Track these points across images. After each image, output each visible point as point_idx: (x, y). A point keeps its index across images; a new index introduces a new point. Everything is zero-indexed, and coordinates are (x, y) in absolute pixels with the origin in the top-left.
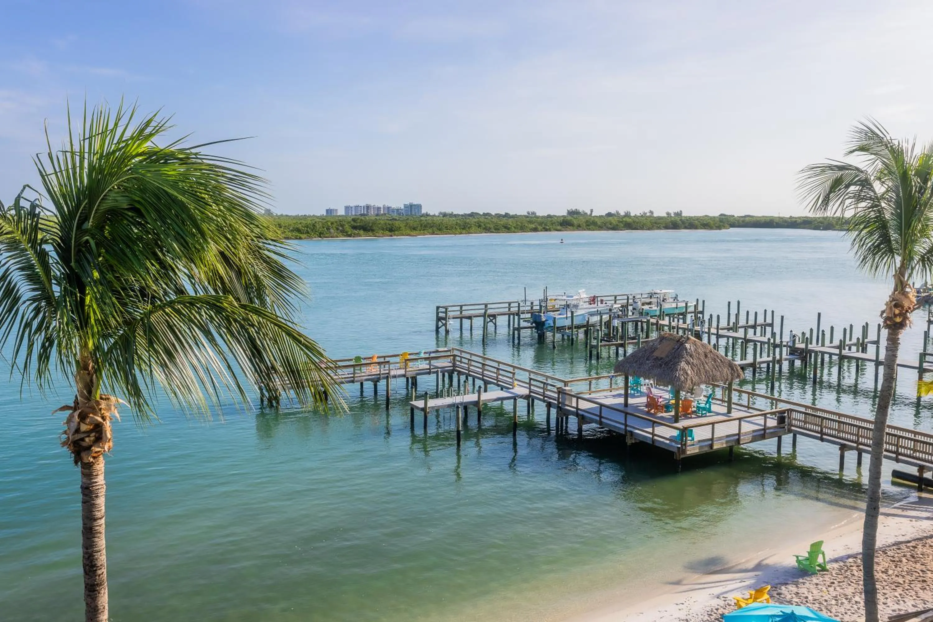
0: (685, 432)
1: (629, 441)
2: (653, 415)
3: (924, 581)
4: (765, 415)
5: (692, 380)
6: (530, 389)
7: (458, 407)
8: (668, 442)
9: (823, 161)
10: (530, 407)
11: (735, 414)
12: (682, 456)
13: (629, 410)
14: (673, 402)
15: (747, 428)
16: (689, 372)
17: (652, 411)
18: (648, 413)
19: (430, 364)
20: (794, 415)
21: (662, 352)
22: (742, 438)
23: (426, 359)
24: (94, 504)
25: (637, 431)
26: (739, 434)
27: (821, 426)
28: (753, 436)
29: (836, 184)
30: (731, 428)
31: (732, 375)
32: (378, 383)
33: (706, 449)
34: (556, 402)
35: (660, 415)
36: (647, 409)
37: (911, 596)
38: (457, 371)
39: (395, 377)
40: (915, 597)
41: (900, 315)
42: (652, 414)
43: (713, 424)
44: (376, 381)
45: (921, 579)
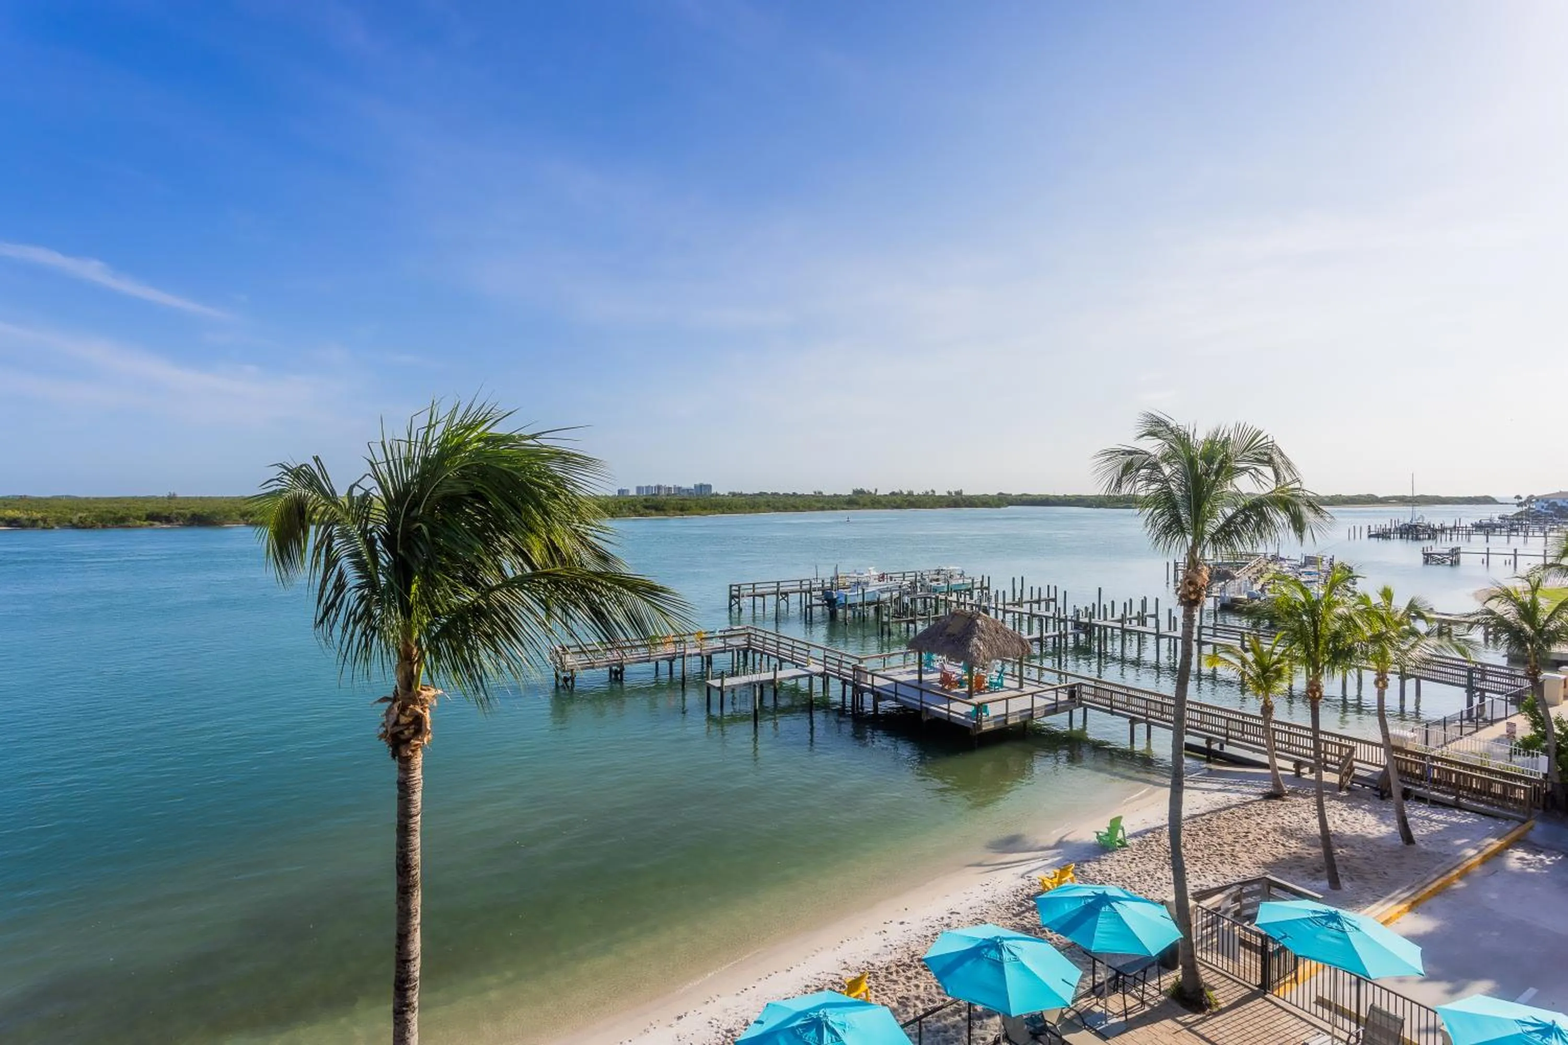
0: (980, 707)
1: (925, 718)
2: (948, 691)
3: (1222, 855)
4: (1056, 689)
5: (984, 656)
6: (825, 666)
7: (755, 686)
8: (963, 718)
9: (1114, 446)
10: (825, 684)
11: (1027, 689)
12: (978, 732)
13: (923, 686)
14: (967, 677)
15: (1039, 702)
16: (981, 648)
17: (946, 687)
18: (942, 689)
19: (724, 642)
20: (1084, 689)
21: (953, 629)
22: (1035, 712)
23: (721, 637)
24: (410, 800)
25: (932, 708)
26: (1032, 709)
27: (1111, 699)
28: (1046, 711)
29: (1127, 468)
30: (1024, 704)
31: (1023, 650)
32: (674, 663)
33: (1001, 725)
34: (851, 679)
35: (954, 691)
36: (941, 685)
37: (1211, 871)
38: (751, 649)
39: (690, 655)
40: (1215, 872)
41: (1194, 592)
42: (946, 690)
43: (1007, 699)
44: (671, 660)
45: (1219, 852)
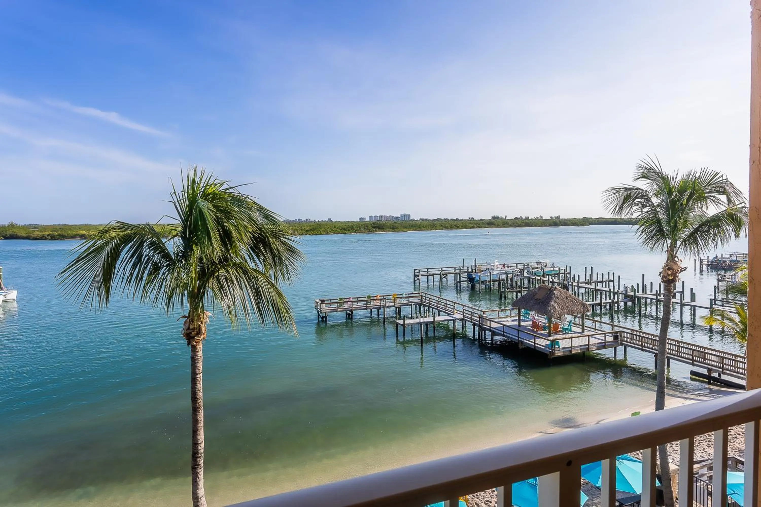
0: (554, 342)
1: (521, 347)
2: (535, 332)
3: (709, 441)
4: (605, 334)
5: (558, 312)
6: (463, 315)
7: (421, 324)
8: (544, 348)
10: (464, 326)
11: (586, 333)
12: (553, 357)
13: (521, 329)
14: (547, 324)
15: (593, 341)
16: (557, 307)
17: (535, 330)
18: (533, 331)
19: (408, 300)
20: (624, 334)
21: (540, 296)
22: (590, 347)
23: (406, 297)
25: (525, 341)
26: (588, 345)
27: (641, 341)
28: (597, 346)
29: (627, 198)
30: (583, 341)
31: (584, 309)
32: (380, 310)
33: (568, 353)
34: (478, 323)
35: (539, 332)
36: (532, 329)
37: (700, 450)
38: (423, 304)
39: (388, 307)
40: (703, 451)
41: (672, 274)
42: (535, 331)
43: (571, 338)
44: (378, 309)
45: (707, 440)
